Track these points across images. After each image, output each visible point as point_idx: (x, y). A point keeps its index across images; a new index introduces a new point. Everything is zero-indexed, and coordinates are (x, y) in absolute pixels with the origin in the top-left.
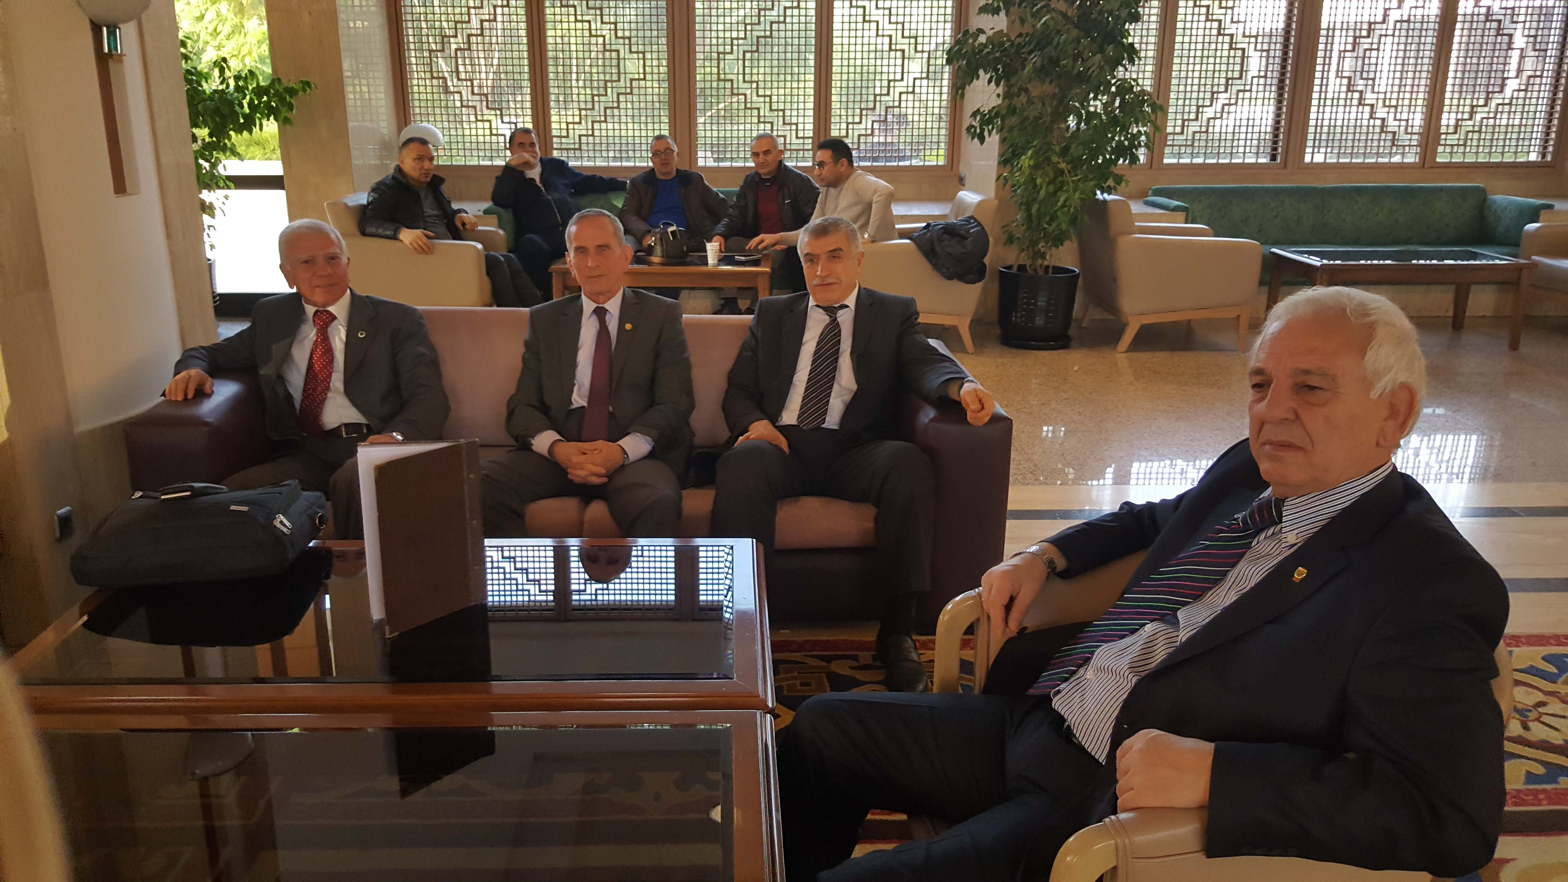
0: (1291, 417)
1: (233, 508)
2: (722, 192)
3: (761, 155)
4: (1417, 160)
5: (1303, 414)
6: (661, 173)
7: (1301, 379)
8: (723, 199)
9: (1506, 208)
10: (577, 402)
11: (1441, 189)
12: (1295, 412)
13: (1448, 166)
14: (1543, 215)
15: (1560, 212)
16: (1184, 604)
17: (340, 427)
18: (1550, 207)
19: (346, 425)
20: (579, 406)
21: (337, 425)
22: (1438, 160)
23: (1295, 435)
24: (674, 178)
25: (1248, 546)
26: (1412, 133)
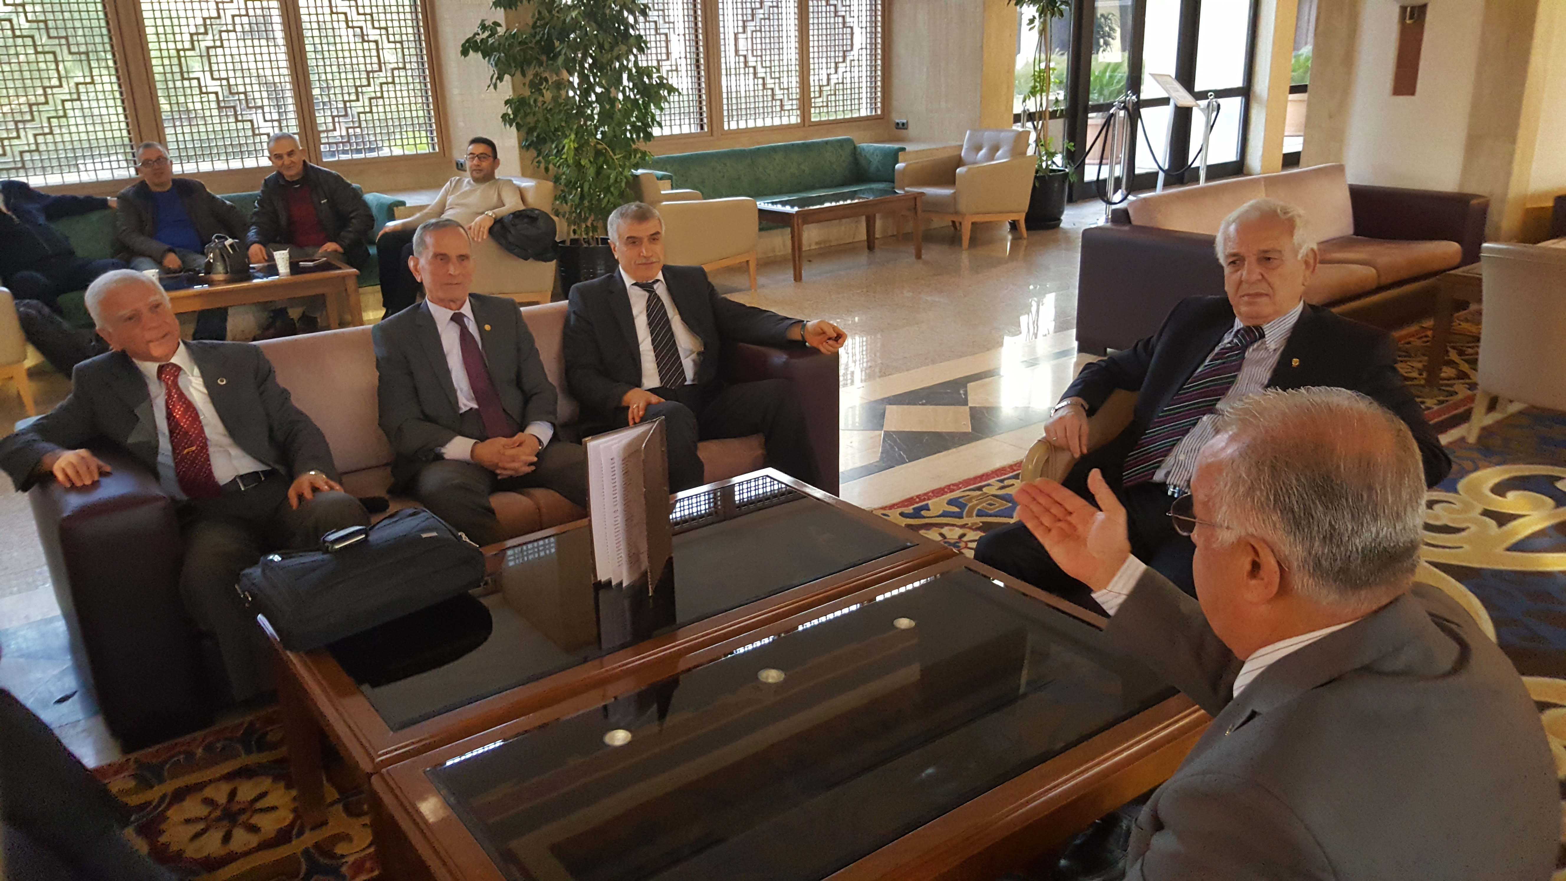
0: (1260, 277)
1: (424, 536)
2: (227, 199)
3: (285, 157)
4: (799, 121)
5: (1266, 275)
6: (157, 185)
7: (1262, 255)
8: (232, 206)
9: (873, 153)
10: (465, 406)
11: (827, 142)
12: (1262, 275)
13: (820, 124)
14: (901, 156)
15: (909, 152)
16: (1219, 400)
17: (235, 478)
18: (903, 149)
19: (241, 477)
20: (467, 409)
21: (233, 478)
22: (813, 120)
23: (1263, 288)
24: (171, 189)
25: (1244, 358)
26: (792, 100)
